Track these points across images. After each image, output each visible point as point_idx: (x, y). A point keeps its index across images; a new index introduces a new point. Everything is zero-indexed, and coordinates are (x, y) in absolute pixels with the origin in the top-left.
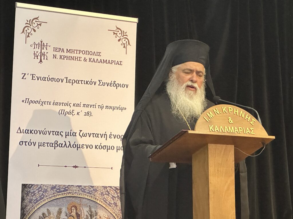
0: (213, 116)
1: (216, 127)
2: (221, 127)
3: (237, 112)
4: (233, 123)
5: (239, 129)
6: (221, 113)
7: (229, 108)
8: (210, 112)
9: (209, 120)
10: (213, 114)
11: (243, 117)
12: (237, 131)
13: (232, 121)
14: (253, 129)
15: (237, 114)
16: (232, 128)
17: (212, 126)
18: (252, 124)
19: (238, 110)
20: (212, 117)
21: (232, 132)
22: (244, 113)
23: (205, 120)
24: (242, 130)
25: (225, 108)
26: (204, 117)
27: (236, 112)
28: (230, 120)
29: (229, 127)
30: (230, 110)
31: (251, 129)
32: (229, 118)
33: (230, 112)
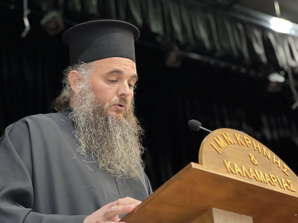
0: (226, 146)
1: (236, 164)
2: (243, 167)
3: (259, 147)
4: (258, 164)
5: (272, 178)
6: (235, 142)
7: (245, 138)
8: (218, 137)
9: (221, 151)
10: (223, 140)
11: (270, 158)
12: (270, 180)
13: (256, 160)
14: (291, 181)
15: (260, 151)
16: (261, 173)
17: (229, 163)
18: (286, 172)
19: (258, 144)
20: (224, 147)
21: (263, 181)
22: (269, 152)
23: (214, 150)
24: (276, 181)
25: (239, 136)
26: (212, 144)
27: (257, 147)
28: (253, 158)
29: (256, 171)
30: (247, 142)
31: (288, 181)
32: (251, 154)
33: (248, 145)
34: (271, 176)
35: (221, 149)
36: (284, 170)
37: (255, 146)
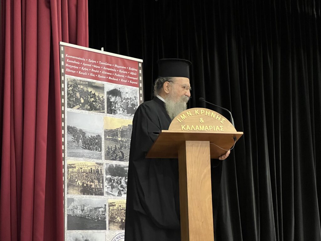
1: (188, 126)
2: (192, 126)
4: (204, 122)
5: (210, 127)
6: (193, 115)
7: (201, 110)
8: (183, 115)
9: (181, 121)
10: (186, 116)
11: (214, 117)
12: (207, 128)
14: (223, 126)
15: (209, 115)
16: (203, 126)
17: (184, 126)
20: (185, 118)
21: (202, 130)
22: (215, 114)
23: (178, 121)
24: (212, 128)
25: (197, 110)
26: (177, 119)
27: (208, 113)
28: (201, 120)
29: (200, 126)
30: (202, 112)
31: (221, 127)
32: (201, 119)
33: (202, 114)
34: (210, 126)
35: (182, 120)
36: (221, 122)
37: (206, 113)
